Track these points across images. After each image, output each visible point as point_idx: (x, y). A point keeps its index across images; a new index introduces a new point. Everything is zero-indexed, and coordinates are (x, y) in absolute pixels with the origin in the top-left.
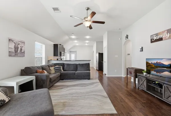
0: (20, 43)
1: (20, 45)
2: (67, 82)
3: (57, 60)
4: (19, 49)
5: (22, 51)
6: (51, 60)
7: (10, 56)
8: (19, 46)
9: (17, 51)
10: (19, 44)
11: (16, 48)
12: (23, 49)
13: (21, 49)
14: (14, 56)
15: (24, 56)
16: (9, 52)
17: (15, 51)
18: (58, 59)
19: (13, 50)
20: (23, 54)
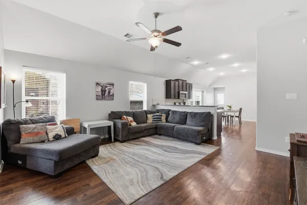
0: (107, 85)
1: (108, 88)
2: (163, 139)
3: (173, 104)
4: (107, 92)
5: (111, 94)
6: (158, 104)
7: (97, 99)
8: (106, 89)
9: (105, 94)
10: (106, 87)
11: (103, 91)
12: (111, 91)
13: (109, 92)
14: (101, 100)
15: (113, 99)
16: (97, 95)
17: (102, 94)
18: (175, 104)
19: (100, 94)
20: (111, 97)
